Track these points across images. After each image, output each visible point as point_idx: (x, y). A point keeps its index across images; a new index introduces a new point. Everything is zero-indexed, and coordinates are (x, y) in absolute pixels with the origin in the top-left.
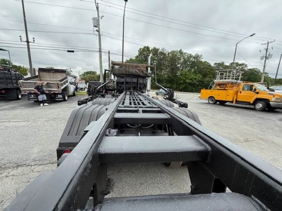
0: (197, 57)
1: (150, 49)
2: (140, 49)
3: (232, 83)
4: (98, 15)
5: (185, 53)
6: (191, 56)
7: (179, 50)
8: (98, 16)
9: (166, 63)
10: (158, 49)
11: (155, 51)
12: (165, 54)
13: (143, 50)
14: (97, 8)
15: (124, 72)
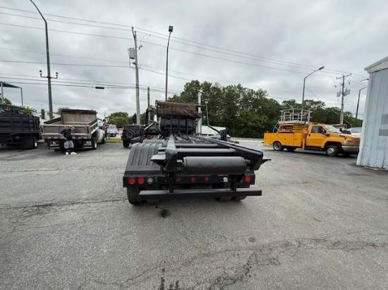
0: (260, 93)
1: (200, 84)
2: (187, 84)
3: (299, 125)
4: (136, 45)
5: (245, 89)
6: (252, 92)
7: (237, 85)
8: (136, 47)
10: (210, 85)
11: (207, 86)
12: (219, 90)
13: (191, 85)
14: (135, 37)
15: (170, 113)
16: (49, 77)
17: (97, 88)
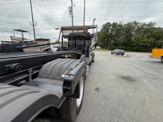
0: (151, 24)
1: (111, 24)
2: (104, 25)
5: (139, 23)
6: (144, 24)
7: (133, 22)
8: (72, 5)
9: (122, 32)
10: (117, 23)
11: (115, 25)
12: (122, 26)
13: (106, 25)
16: (33, 25)
17: (56, 29)
